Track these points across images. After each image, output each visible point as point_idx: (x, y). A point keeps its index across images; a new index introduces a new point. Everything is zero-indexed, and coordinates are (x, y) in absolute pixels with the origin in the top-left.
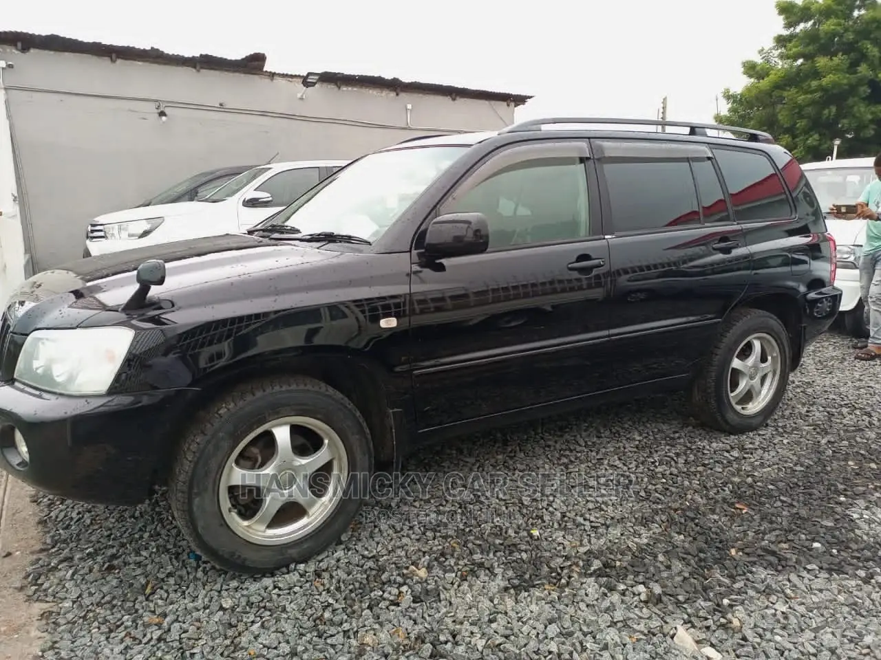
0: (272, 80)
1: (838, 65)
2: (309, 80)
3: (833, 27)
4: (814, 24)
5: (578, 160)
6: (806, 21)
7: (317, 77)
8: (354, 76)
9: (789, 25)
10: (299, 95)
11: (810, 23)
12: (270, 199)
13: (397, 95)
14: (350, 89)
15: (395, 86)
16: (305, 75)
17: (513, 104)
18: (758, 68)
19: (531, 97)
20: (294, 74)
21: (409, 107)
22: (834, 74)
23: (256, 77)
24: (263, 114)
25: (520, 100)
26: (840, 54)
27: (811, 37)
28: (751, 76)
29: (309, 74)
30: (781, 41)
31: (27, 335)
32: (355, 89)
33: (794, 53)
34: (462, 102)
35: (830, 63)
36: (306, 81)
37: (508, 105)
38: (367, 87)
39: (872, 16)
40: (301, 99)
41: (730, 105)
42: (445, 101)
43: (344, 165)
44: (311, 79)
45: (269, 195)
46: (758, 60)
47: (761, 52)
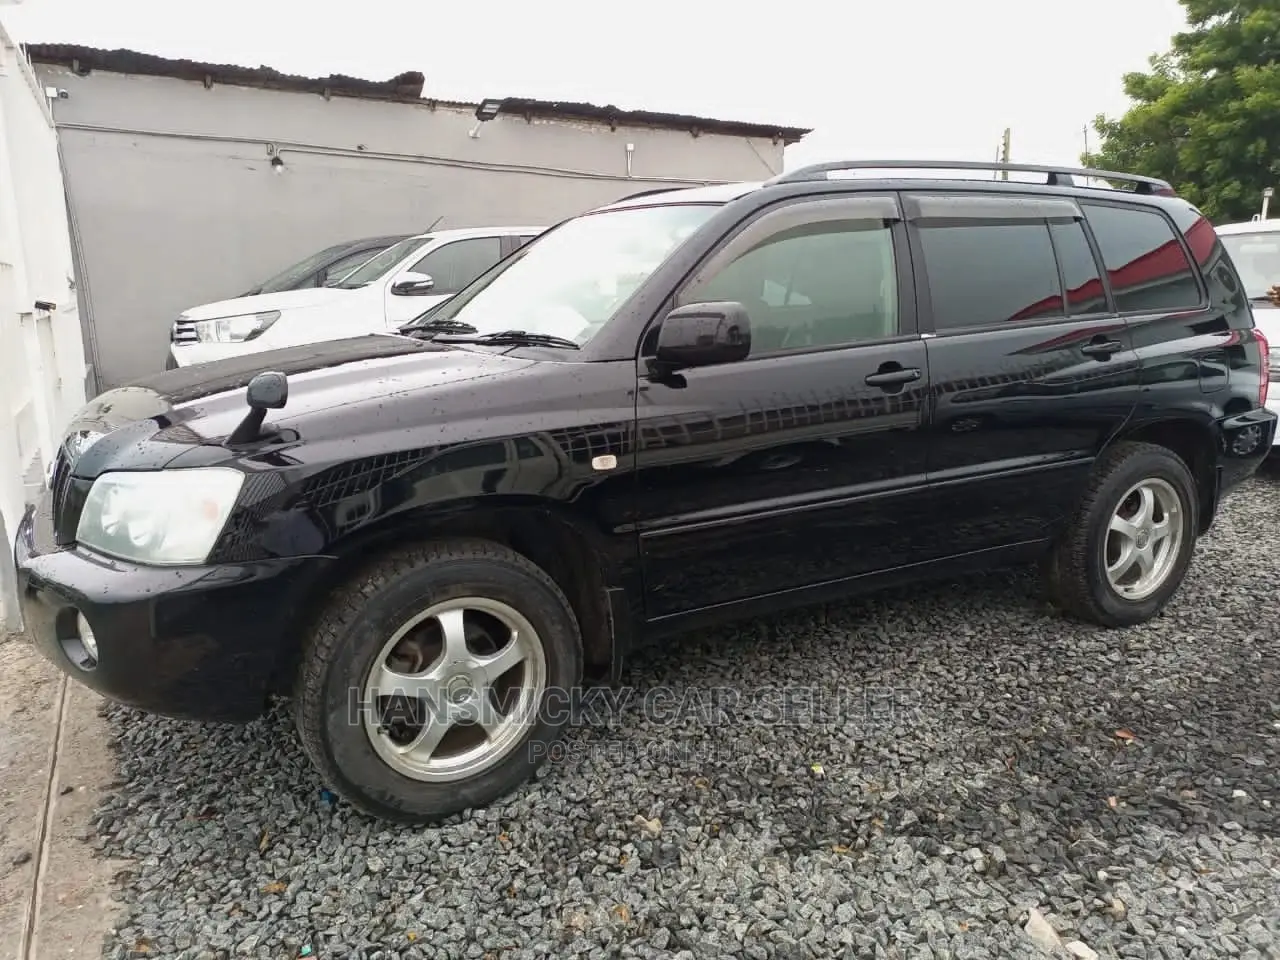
0: (433, 110)
1: (1268, 78)
2: (484, 111)
3: (1261, 22)
4: (1233, 18)
5: (881, 223)
6: (1221, 13)
7: (497, 106)
8: (551, 104)
9: (1195, 19)
10: (471, 133)
11: (1228, 16)
12: (431, 283)
13: (613, 130)
14: (545, 122)
15: (610, 117)
16: (480, 103)
17: (781, 142)
18: (1149, 83)
19: (808, 131)
20: (463, 102)
21: (630, 147)
22: (1264, 92)
23: (411, 107)
24: (420, 160)
25: (793, 135)
26: (1273, 61)
27: (1228, 36)
28: (1136, 96)
29: (486, 102)
30: (1183, 42)
31: (94, 479)
32: (552, 122)
33: (1203, 61)
34: (707, 140)
35: (1257, 76)
36: (481, 112)
37: (775, 143)
38: (569, 119)
40: (474, 138)
41: (1104, 140)
42: (684, 137)
43: (538, 234)
44: (490, 109)
45: (429, 278)
46: (1148, 71)
47: (1153, 60)
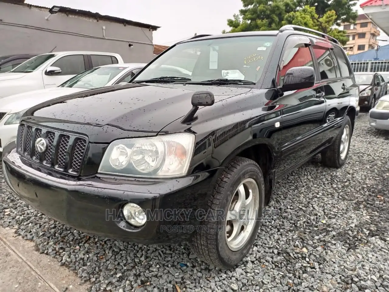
0: (30, 8)
1: (265, 23)
2: (53, 10)
3: (262, 8)
4: (254, 6)
5: (304, 45)
6: (251, 5)
7: (58, 9)
8: (76, 10)
9: (245, 6)
10: (46, 18)
11: (253, 6)
12: (61, 71)
13: (98, 21)
14: (73, 16)
15: (96, 16)
16: (51, 8)
17: (151, 30)
18: (234, 23)
19: (159, 27)
20: (42, 6)
21: (104, 28)
22: (264, 27)
23: (21, 6)
24: (26, 27)
25: (155, 28)
26: (265, 19)
27: (254, 11)
28: (231, 26)
29: (54, 7)
30: (243, 12)
31: (109, 143)
32: (76, 17)
33: (249, 17)
34: (129, 27)
35: (262, 23)
36: (51, 11)
37: (150, 30)
38: (82, 16)
39: (275, 5)
40: (47, 20)
42: (121, 26)
44: (56, 9)
45: (60, 69)
46: (233, 19)
47: (234, 16)
